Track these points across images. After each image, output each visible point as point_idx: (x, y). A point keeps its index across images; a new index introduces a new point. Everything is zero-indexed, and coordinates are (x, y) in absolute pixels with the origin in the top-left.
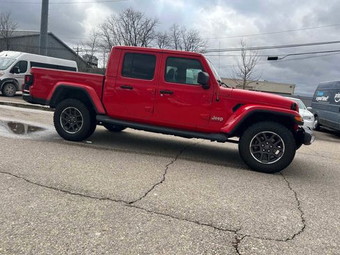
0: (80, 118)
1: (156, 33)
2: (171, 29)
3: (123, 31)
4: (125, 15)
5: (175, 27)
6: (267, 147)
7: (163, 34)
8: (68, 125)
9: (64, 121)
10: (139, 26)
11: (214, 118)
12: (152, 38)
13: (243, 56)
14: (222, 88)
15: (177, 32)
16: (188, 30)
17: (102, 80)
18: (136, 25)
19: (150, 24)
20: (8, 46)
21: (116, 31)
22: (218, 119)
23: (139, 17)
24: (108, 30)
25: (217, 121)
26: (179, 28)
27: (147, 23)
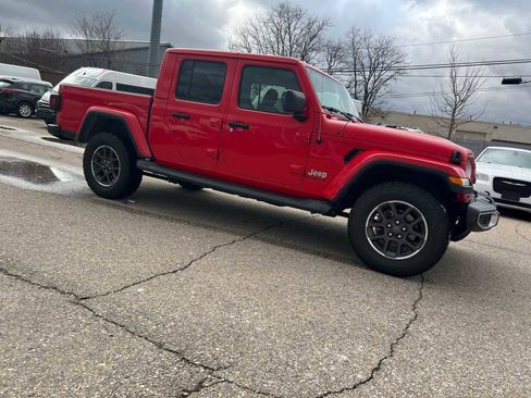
0: (116, 163)
1: (325, 42)
2: (347, 35)
3: (273, 39)
4: (276, 13)
5: (354, 32)
6: (397, 229)
7: (335, 44)
8: (101, 173)
9: (96, 167)
10: (297, 31)
11: (313, 173)
12: (318, 50)
13: (453, 79)
14: (334, 121)
15: (357, 39)
16: (376, 37)
17: (148, 104)
18: (292, 29)
19: (315, 27)
20: (109, 63)
21: (261, 40)
22: (319, 174)
23: (298, 16)
24: (250, 39)
25: (317, 178)
26: (361, 33)
27: (310, 25)
